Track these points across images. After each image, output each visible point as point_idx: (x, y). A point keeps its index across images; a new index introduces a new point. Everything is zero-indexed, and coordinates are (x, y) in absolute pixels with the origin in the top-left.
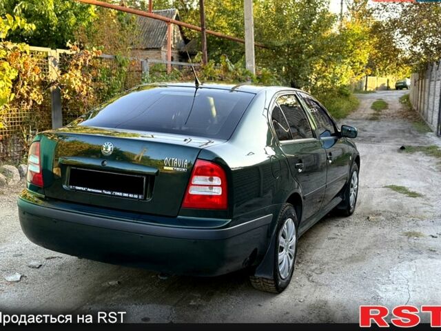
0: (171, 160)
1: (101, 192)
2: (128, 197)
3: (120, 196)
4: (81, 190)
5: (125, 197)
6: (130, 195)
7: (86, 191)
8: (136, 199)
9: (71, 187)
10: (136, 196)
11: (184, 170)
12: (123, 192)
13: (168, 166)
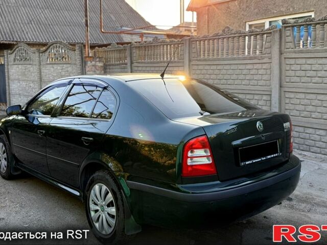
4: (249, 164)
5: (272, 157)
7: (252, 163)
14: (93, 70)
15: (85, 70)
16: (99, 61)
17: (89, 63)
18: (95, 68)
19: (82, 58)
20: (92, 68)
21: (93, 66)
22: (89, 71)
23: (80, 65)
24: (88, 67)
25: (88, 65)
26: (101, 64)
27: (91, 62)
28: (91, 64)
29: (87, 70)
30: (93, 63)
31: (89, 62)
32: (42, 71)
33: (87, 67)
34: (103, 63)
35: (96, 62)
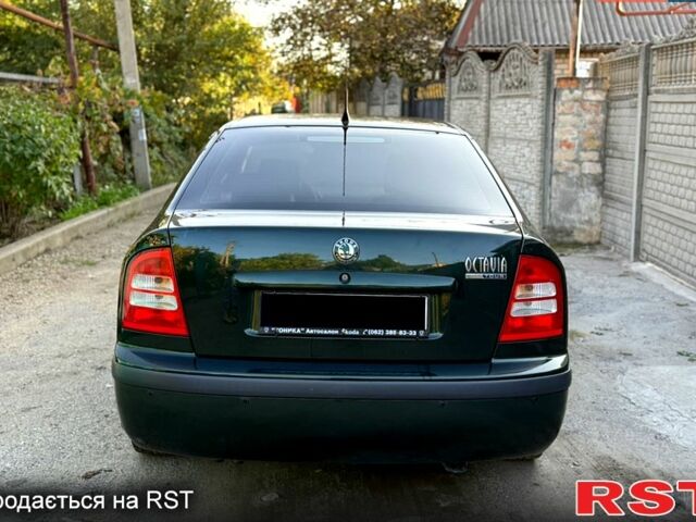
0: (478, 261)
1: (337, 332)
2: (397, 336)
3: (380, 336)
4: (291, 334)
5: (390, 336)
6: (401, 333)
7: (303, 335)
8: (412, 337)
9: (267, 330)
10: (413, 333)
11: (502, 275)
12: (385, 328)
13: (472, 271)
14: (575, 110)
15: (554, 111)
16: (594, 89)
17: (565, 95)
18: (582, 106)
19: (549, 83)
20: (572, 108)
21: (576, 101)
22: (563, 113)
23: (542, 99)
24: (563, 104)
25: (563, 98)
26: (599, 96)
27: (571, 92)
28: (571, 96)
29: (558, 111)
30: (577, 93)
31: (566, 92)
32: (492, 113)
33: (558, 103)
34: (604, 94)
35: (585, 90)
